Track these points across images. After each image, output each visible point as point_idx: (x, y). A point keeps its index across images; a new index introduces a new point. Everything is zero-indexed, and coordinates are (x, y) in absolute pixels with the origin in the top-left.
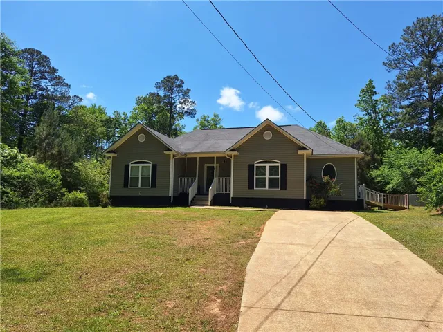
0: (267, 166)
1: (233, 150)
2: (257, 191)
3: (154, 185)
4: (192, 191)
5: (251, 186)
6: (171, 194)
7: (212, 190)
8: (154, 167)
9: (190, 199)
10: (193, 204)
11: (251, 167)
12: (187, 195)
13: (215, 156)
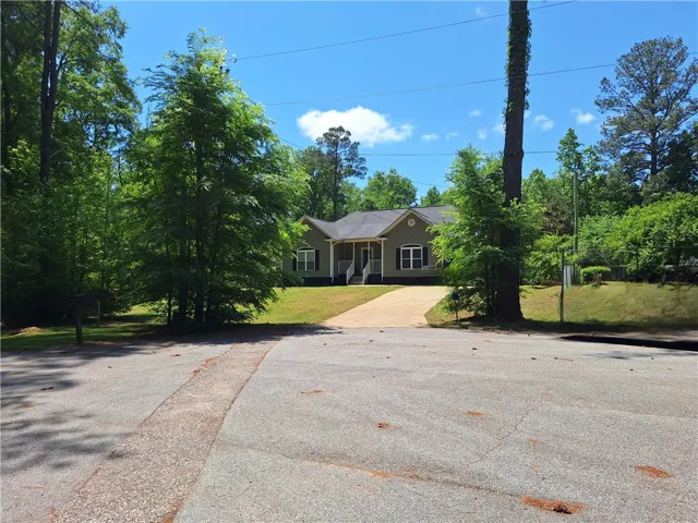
0: (411, 249)
1: (382, 236)
2: (404, 272)
3: (317, 268)
4: (350, 272)
5: (398, 267)
6: (332, 275)
7: (366, 272)
8: (317, 252)
9: (348, 279)
10: (350, 283)
11: (398, 250)
12: (345, 275)
13: (369, 241)
